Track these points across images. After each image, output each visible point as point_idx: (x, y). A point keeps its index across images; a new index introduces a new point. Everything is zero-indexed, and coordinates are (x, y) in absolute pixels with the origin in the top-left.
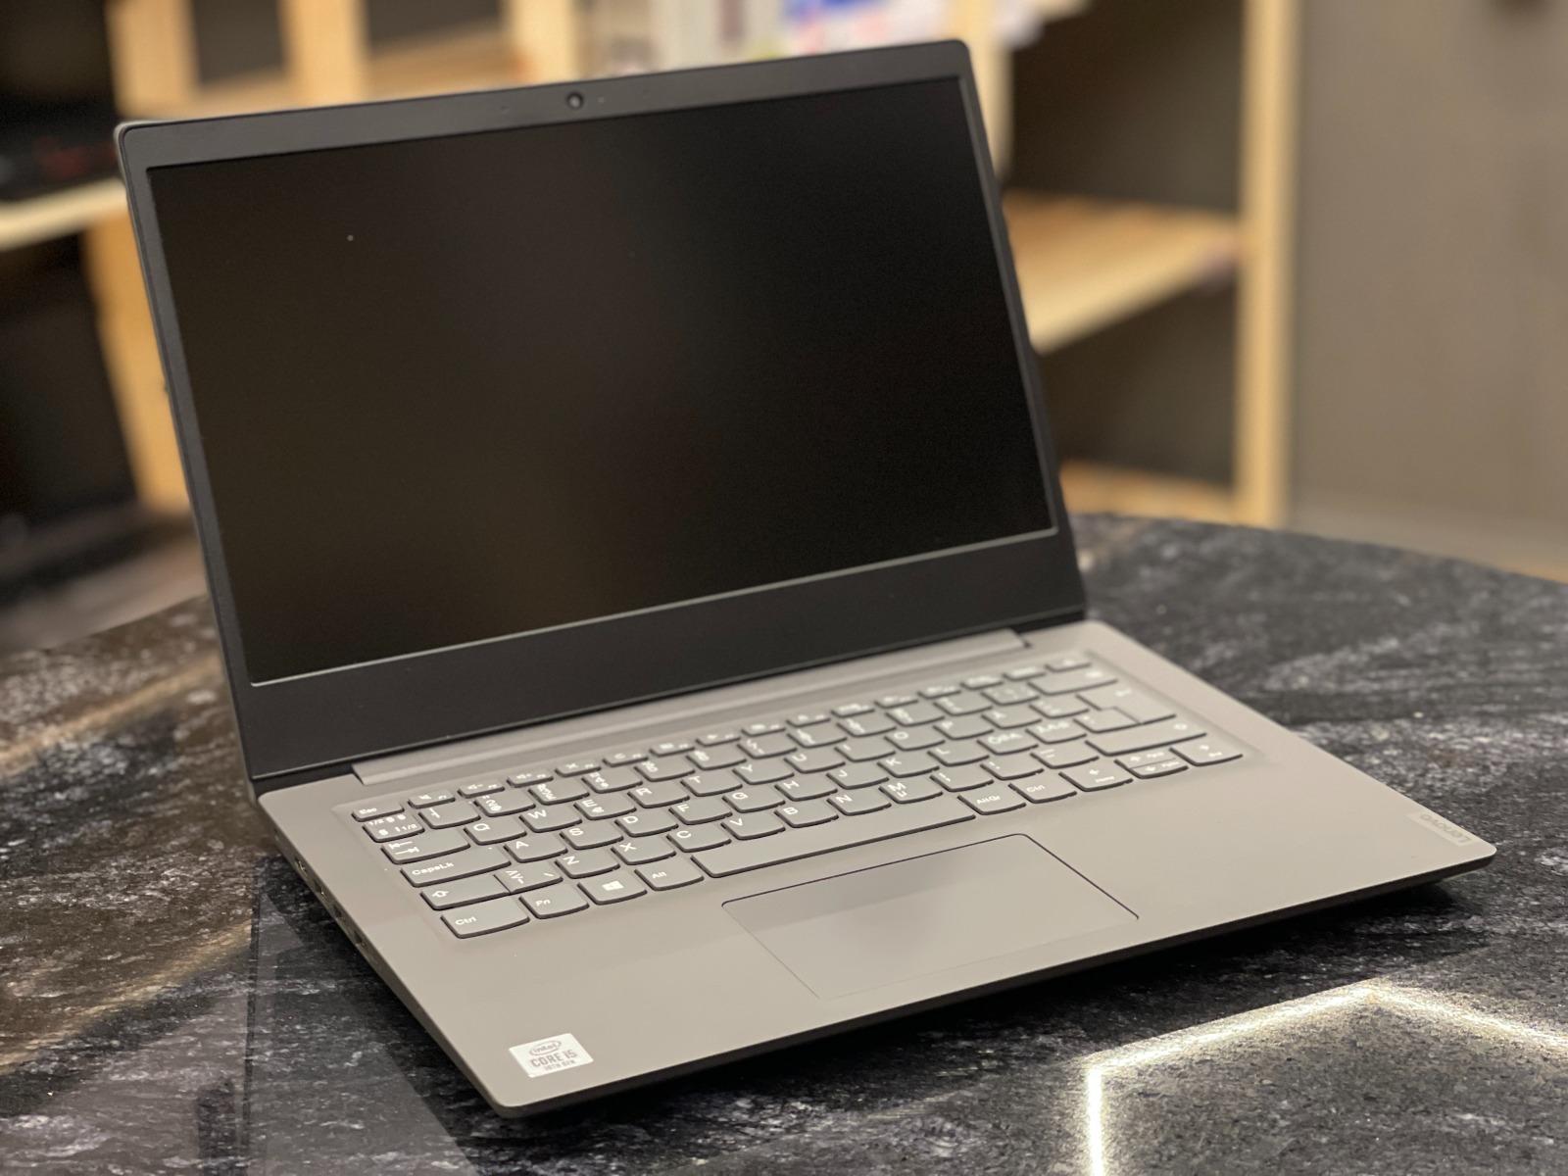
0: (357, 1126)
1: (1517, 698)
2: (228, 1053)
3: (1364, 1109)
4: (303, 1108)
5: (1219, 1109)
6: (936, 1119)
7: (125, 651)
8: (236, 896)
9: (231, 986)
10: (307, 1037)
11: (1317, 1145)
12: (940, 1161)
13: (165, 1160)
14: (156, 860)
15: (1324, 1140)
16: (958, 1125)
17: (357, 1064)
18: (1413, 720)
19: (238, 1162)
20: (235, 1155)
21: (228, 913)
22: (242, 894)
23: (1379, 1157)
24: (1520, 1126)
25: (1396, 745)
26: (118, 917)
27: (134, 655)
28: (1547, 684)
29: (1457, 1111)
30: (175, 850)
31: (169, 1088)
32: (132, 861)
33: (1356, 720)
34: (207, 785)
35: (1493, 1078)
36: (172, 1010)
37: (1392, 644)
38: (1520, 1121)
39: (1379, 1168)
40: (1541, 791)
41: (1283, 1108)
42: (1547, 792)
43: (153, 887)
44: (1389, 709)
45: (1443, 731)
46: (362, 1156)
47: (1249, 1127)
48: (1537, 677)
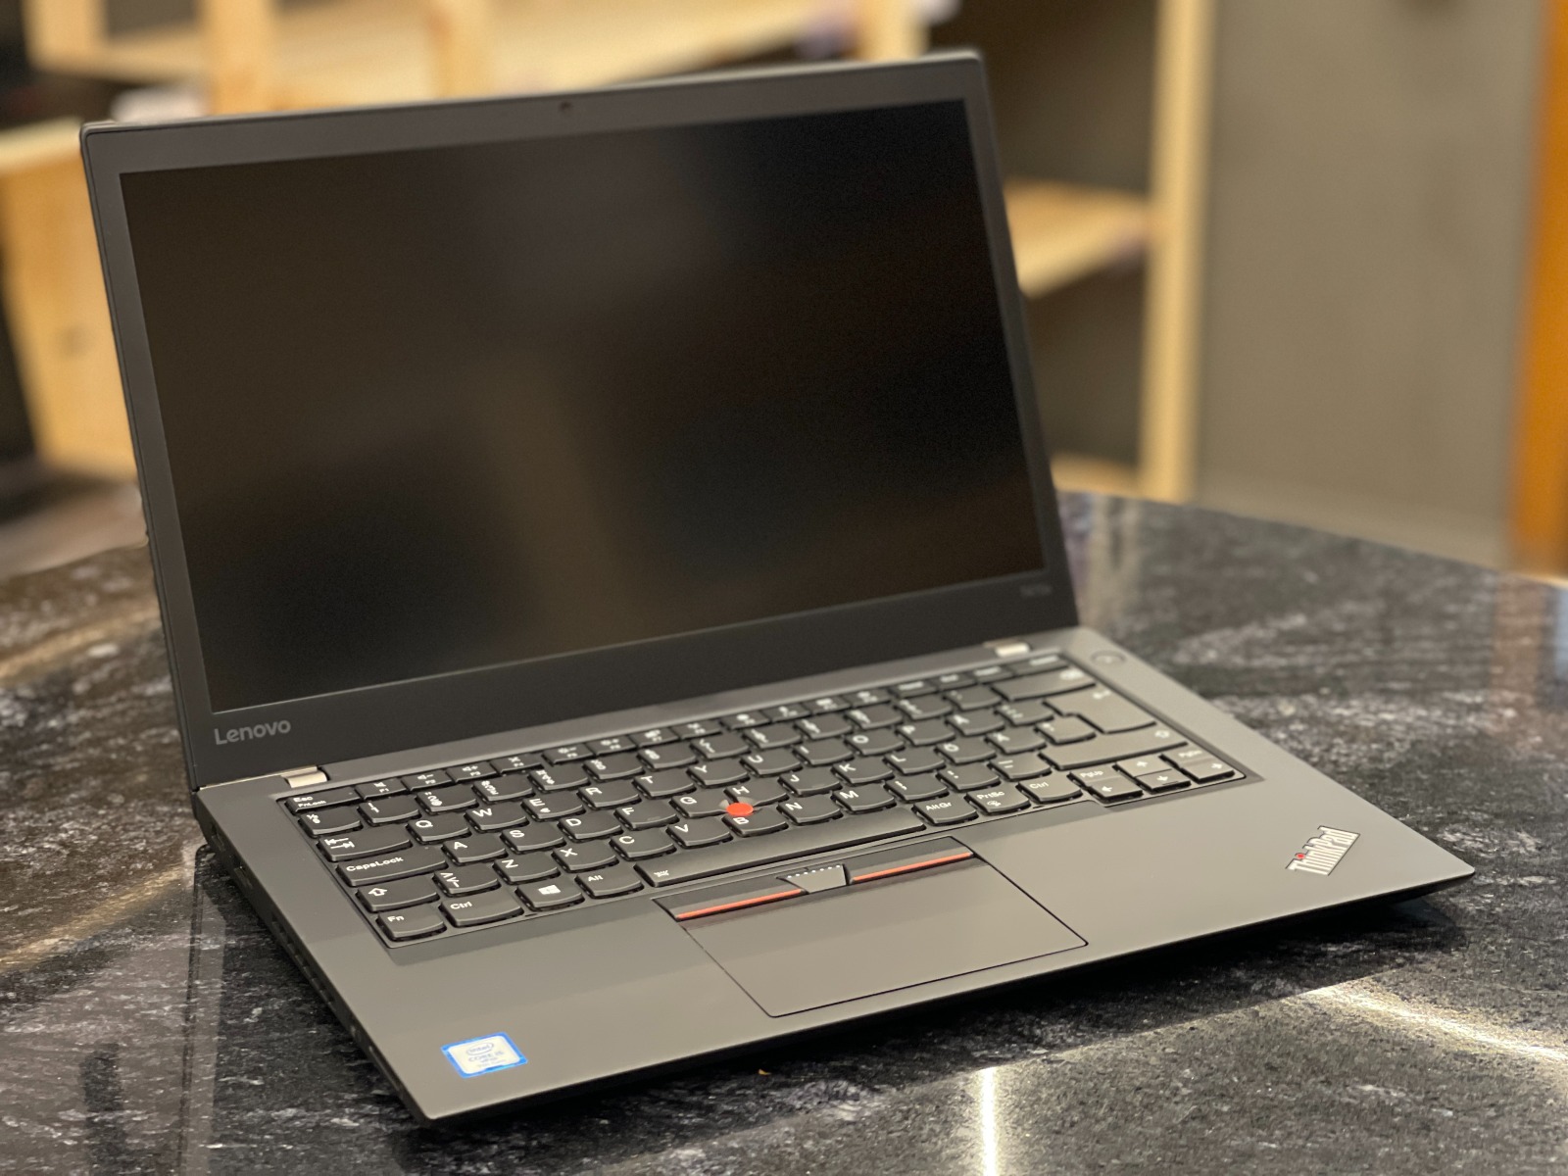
0: (256, 1082)
1: (1422, 676)
2: (126, 1007)
3: (1265, 1078)
4: (201, 1062)
5: (1121, 1077)
6: (840, 1082)
7: (26, 603)
8: (136, 850)
9: (130, 940)
10: (206, 992)
11: (1218, 1113)
12: (843, 1124)
13: (60, 1113)
14: (55, 813)
15: (1225, 1109)
16: (862, 1090)
17: (257, 1020)
18: (1319, 696)
19: (136, 1116)
20: (132, 1109)
21: (128, 868)
22: (142, 849)
23: (1280, 1126)
24: (1419, 1098)
25: (1302, 720)
26: (15, 869)
27: (35, 607)
28: (1451, 662)
29: (1357, 1082)
30: (74, 802)
31: (65, 1041)
32: (30, 813)
33: (1261, 695)
34: (108, 738)
35: (1393, 1049)
36: (70, 963)
37: (1298, 621)
38: (1419, 1093)
39: (1280, 1137)
40: (1443, 768)
41: (1185, 1076)
42: (1451, 769)
43: (51, 839)
44: (1296, 684)
45: (1348, 707)
46: (261, 1112)
47: (1152, 1095)
48: (1442, 656)
